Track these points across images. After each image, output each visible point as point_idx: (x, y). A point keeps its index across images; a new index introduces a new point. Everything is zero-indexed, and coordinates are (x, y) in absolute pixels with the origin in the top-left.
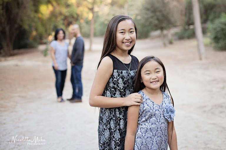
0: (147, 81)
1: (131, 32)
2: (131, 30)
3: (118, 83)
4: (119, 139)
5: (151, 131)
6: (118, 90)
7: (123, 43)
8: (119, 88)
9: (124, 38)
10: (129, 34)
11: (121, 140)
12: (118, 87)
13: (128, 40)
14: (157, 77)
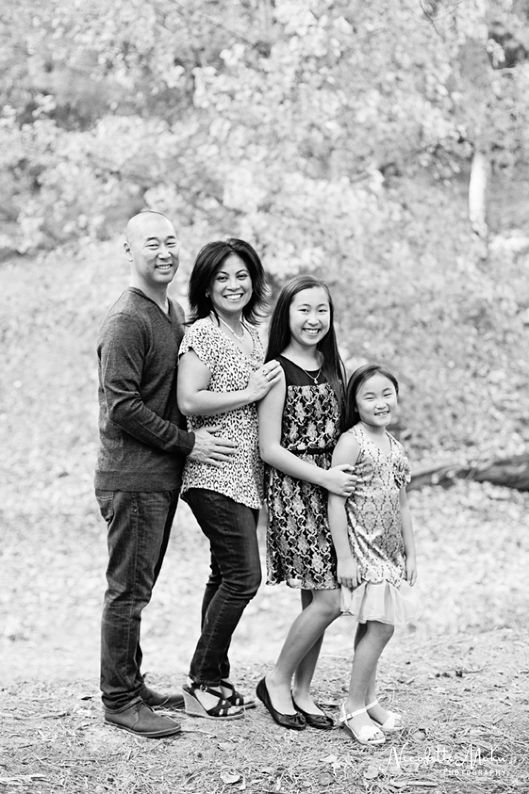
0: (368, 412)
1: (321, 311)
2: (322, 308)
3: (295, 411)
4: (303, 510)
5: (373, 501)
6: (295, 423)
7: (304, 329)
8: (296, 420)
9: (306, 321)
10: (316, 315)
11: (306, 513)
12: (296, 417)
13: (313, 326)
14: (388, 405)
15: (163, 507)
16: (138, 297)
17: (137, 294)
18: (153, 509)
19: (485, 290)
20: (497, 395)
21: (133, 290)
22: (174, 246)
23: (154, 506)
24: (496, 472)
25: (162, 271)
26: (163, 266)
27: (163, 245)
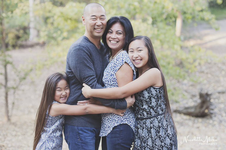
15: (91, 136)
16: (86, 41)
17: (86, 39)
18: (86, 138)
19: (183, 55)
20: (185, 88)
21: (84, 37)
22: (104, 20)
23: (87, 136)
24: (185, 111)
25: (97, 31)
26: (98, 28)
27: (98, 19)
